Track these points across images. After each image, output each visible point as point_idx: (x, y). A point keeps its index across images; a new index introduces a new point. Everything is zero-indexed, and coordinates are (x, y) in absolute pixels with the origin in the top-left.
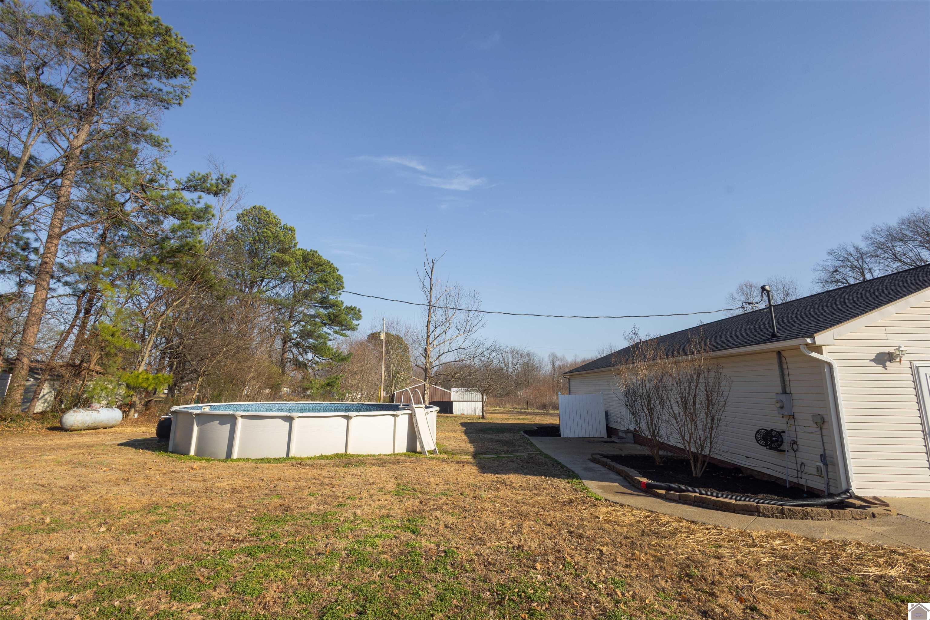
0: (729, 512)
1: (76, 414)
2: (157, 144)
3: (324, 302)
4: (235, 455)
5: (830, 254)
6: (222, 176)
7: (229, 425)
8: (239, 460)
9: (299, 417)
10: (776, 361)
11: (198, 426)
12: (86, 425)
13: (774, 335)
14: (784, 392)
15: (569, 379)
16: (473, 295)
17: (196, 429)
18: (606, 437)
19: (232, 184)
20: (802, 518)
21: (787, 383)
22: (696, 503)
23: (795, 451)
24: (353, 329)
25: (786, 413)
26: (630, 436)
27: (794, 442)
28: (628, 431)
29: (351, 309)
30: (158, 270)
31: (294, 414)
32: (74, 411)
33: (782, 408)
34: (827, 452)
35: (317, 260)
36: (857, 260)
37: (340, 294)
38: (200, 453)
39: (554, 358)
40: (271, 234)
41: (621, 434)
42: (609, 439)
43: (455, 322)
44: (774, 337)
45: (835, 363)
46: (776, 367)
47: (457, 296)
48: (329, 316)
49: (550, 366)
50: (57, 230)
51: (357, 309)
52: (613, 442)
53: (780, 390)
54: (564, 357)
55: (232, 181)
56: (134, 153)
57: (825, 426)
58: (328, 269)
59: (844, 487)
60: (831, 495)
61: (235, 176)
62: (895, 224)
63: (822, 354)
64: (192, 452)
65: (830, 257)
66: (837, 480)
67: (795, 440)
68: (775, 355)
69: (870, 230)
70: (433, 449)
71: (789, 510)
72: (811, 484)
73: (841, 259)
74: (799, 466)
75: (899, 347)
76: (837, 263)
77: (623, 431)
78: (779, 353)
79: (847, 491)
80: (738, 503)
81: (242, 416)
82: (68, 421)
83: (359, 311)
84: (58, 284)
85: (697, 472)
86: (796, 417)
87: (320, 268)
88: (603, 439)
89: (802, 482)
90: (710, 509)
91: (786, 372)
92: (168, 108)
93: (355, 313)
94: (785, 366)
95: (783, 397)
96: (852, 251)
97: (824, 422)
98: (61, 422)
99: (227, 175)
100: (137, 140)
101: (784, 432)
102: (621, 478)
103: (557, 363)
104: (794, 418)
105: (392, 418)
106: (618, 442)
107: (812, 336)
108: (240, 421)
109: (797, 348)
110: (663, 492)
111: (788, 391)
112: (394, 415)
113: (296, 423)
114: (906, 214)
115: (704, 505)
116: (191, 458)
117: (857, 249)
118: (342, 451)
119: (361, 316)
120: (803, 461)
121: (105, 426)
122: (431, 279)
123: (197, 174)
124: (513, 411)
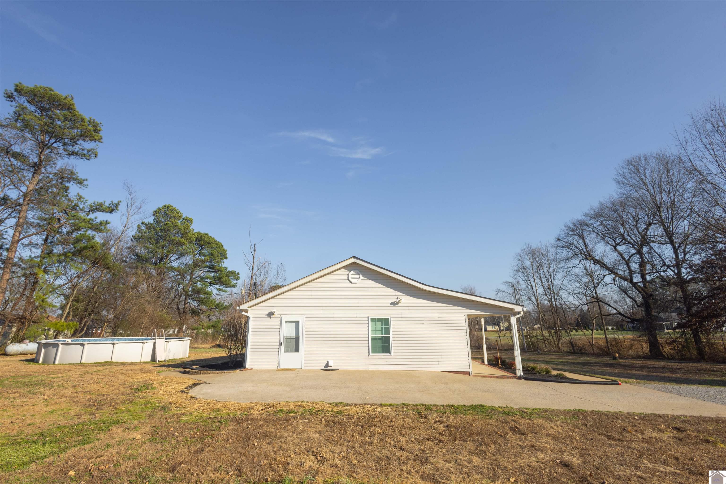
1: (13, 346)
2: (80, 182)
3: (212, 268)
4: (57, 362)
6: (112, 202)
7: (56, 348)
8: (58, 364)
9: (88, 344)
11: (44, 349)
12: (19, 352)
17: (43, 350)
19: (119, 206)
24: (233, 286)
29: (233, 273)
30: (72, 260)
31: (85, 343)
32: (13, 344)
35: (207, 240)
37: (223, 262)
38: (44, 362)
40: (171, 224)
45: (252, 316)
48: (214, 278)
50: (17, 238)
51: (236, 272)
55: (119, 204)
56: (67, 188)
58: (214, 246)
61: (120, 202)
63: (247, 313)
64: (41, 362)
81: (62, 344)
82: (8, 350)
83: (238, 274)
84: (19, 269)
87: (210, 245)
92: (89, 160)
93: (235, 275)
98: (5, 351)
99: (115, 202)
100: (69, 181)
105: (142, 344)
108: (61, 346)
112: (143, 343)
113: (86, 346)
116: (40, 364)
118: (109, 360)
119: (239, 277)
121: (32, 353)
122: (253, 256)
123: (96, 202)
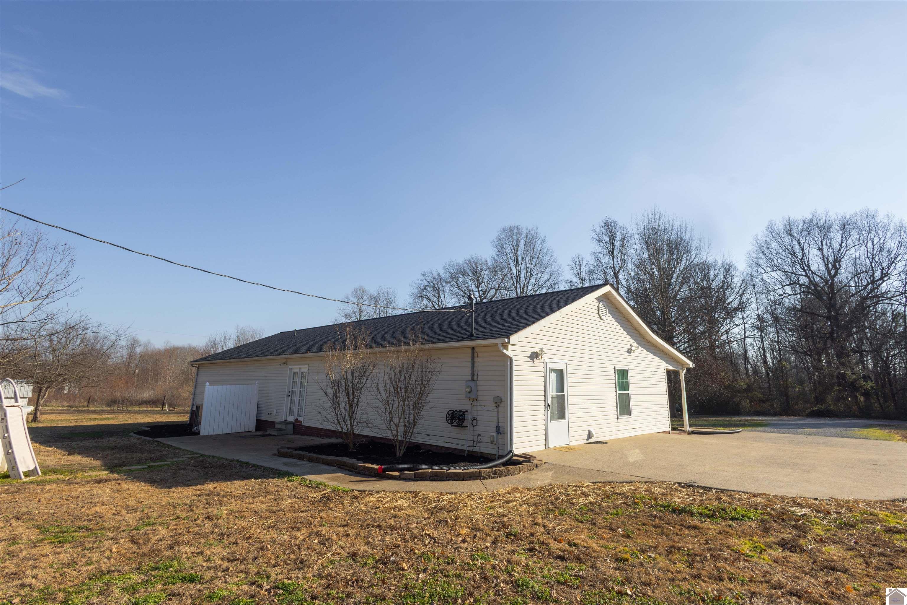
0: (460, 480)
5: (423, 275)
10: (470, 355)
13: (472, 335)
14: (473, 380)
15: (198, 368)
16: (60, 250)
18: (254, 430)
20: (506, 476)
21: (476, 373)
22: (431, 478)
23: (474, 426)
25: (473, 397)
26: (291, 427)
27: (475, 419)
28: (286, 422)
33: (470, 392)
34: (500, 424)
36: (437, 283)
39: (135, 343)
41: (278, 426)
42: (258, 433)
43: (19, 281)
44: (471, 337)
45: (514, 358)
46: (470, 360)
47: (34, 246)
49: (124, 352)
52: (270, 435)
53: (470, 378)
54: (149, 343)
57: (502, 405)
59: (509, 449)
60: (501, 457)
62: (461, 263)
63: (508, 350)
65: (422, 278)
66: (504, 444)
67: (476, 417)
68: (470, 351)
69: (448, 263)
70: (32, 468)
71: (499, 470)
72: (483, 450)
73: (429, 280)
74: (476, 437)
75: (542, 348)
76: (426, 283)
77: (281, 423)
78: (473, 349)
79: (511, 451)
80: (464, 471)
85: (399, 453)
86: (479, 399)
88: (251, 434)
89: (476, 449)
90: (444, 481)
91: (476, 364)
94: (476, 359)
95: (472, 384)
96: (436, 275)
97: (501, 402)
101: (467, 411)
102: (334, 468)
103: (138, 350)
104: (477, 400)
106: (276, 434)
107: (508, 337)
109: (496, 345)
110: (396, 473)
111: (475, 379)
114: (469, 257)
115: (439, 478)
117: (439, 275)
120: (480, 433)
124: (68, 410)
